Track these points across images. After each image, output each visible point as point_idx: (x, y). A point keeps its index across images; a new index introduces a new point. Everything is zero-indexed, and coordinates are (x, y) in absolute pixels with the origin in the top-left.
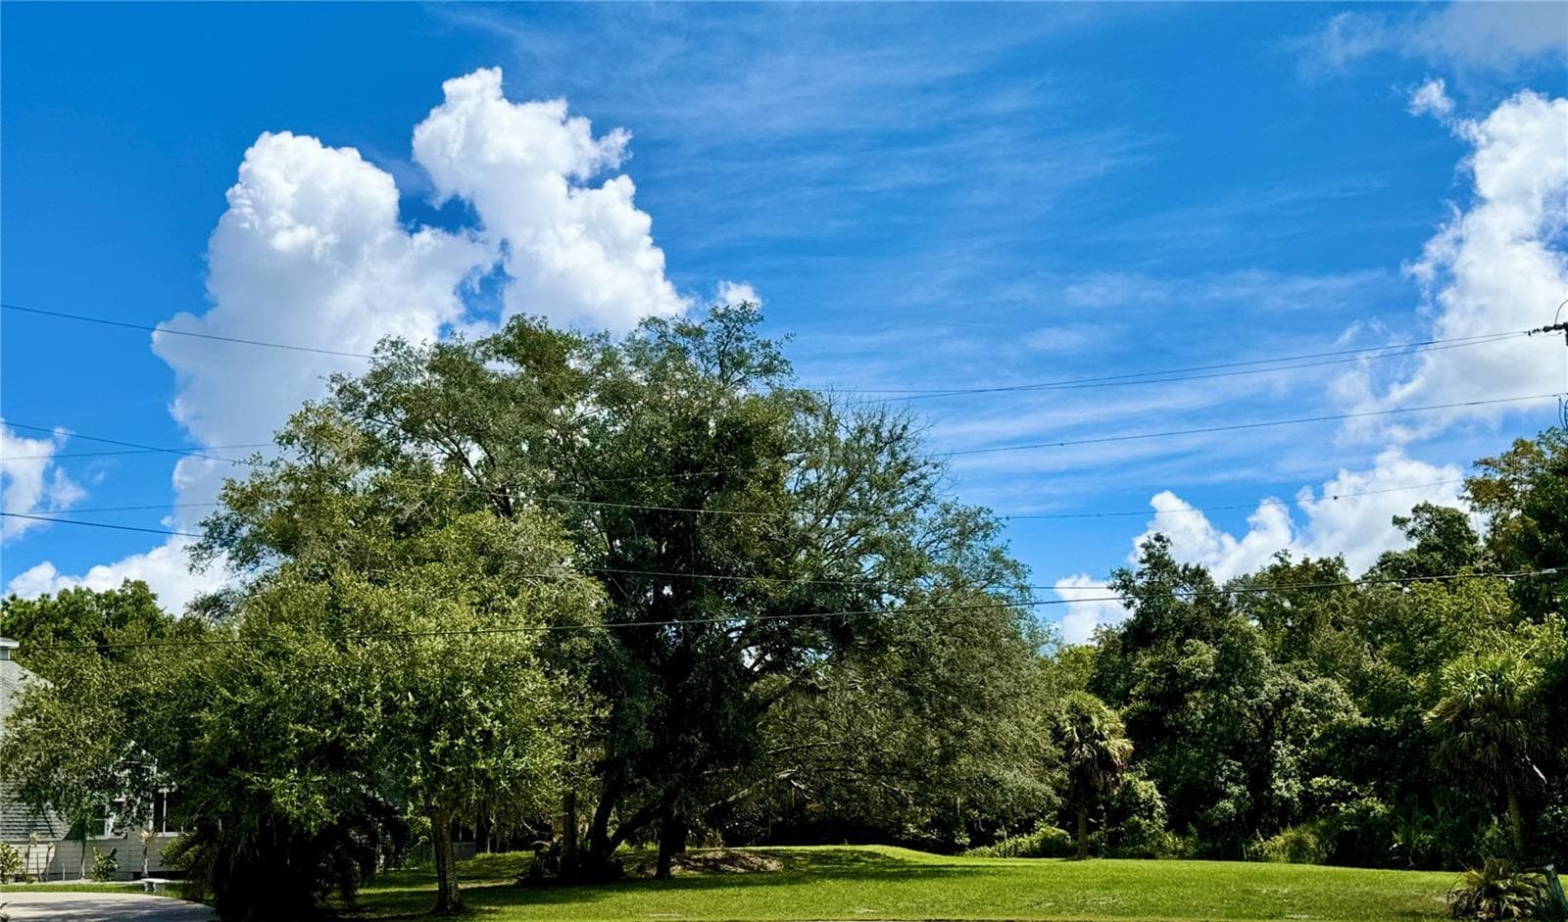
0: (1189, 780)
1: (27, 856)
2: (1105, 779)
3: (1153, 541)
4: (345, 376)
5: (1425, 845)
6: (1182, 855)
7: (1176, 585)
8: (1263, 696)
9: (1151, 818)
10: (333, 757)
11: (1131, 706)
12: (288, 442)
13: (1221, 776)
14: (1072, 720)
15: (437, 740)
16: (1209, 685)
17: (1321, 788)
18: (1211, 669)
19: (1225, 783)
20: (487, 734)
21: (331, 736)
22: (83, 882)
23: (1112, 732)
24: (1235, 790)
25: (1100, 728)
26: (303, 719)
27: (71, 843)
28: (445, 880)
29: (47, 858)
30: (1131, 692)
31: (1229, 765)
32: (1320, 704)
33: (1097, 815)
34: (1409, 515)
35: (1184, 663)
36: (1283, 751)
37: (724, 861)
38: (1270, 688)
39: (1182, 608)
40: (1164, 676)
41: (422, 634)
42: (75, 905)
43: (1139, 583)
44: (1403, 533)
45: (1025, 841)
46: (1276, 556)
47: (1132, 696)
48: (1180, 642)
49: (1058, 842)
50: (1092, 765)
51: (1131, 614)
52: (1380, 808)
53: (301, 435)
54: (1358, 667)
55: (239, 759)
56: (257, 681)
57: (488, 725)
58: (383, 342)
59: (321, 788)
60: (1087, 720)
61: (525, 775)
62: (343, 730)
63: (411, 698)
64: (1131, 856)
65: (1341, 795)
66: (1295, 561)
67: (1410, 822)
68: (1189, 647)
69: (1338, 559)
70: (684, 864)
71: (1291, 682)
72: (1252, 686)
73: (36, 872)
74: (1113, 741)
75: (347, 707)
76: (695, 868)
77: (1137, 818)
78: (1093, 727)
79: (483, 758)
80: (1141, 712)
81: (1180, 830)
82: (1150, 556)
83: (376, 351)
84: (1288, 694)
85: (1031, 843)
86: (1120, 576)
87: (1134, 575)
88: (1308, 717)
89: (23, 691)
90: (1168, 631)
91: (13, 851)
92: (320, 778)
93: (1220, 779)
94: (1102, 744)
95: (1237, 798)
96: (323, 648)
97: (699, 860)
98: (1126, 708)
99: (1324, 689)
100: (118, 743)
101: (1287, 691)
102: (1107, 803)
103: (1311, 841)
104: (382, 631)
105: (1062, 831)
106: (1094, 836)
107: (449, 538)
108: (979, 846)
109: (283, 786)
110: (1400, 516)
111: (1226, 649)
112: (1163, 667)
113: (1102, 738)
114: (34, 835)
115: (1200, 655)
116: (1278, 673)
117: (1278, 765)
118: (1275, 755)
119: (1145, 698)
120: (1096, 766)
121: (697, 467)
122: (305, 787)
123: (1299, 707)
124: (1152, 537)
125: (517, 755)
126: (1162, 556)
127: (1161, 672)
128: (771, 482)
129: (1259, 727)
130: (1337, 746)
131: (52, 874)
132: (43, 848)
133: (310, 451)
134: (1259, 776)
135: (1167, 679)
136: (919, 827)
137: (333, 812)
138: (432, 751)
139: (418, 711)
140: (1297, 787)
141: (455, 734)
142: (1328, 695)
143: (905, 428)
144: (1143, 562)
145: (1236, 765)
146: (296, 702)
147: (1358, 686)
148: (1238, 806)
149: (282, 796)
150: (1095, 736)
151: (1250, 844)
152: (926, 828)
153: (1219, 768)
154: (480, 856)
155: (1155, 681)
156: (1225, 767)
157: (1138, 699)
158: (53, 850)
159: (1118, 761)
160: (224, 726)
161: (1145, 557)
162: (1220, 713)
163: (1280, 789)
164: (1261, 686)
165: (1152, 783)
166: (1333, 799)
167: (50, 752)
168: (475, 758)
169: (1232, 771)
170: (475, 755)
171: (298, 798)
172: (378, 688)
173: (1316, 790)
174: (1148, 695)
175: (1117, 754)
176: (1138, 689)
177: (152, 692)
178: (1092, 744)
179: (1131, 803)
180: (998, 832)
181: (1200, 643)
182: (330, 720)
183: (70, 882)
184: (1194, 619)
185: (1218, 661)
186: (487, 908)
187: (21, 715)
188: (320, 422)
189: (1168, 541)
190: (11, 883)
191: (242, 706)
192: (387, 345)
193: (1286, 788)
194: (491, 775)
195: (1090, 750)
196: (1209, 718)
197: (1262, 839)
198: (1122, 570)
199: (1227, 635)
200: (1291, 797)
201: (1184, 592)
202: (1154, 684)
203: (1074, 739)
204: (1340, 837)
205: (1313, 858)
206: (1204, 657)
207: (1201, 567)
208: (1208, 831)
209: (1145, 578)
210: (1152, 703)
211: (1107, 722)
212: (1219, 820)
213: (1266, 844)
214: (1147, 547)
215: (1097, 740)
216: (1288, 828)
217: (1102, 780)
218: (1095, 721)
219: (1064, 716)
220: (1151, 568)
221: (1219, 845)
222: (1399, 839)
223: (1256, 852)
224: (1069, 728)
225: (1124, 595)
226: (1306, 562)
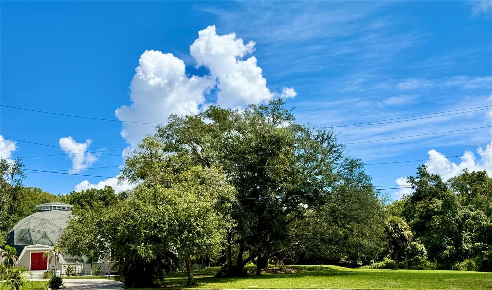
0: (434, 244)
1: (75, 268)
2: (403, 244)
3: (421, 167)
4: (160, 126)
6: (432, 268)
7: (429, 181)
8: (458, 216)
9: (422, 256)
10: (154, 239)
11: (414, 220)
12: (142, 147)
14: (392, 225)
15: (184, 234)
16: (440, 213)
17: (478, 246)
18: (440, 208)
19: (446, 245)
20: (199, 233)
21: (153, 233)
22: (91, 276)
23: (405, 229)
24: (449, 247)
25: (401, 228)
26: (145, 229)
27: (88, 264)
28: (190, 275)
29: (81, 269)
30: (414, 216)
31: (447, 239)
32: (477, 219)
33: (404, 255)
35: (431, 206)
36: (465, 234)
37: (278, 270)
38: (460, 214)
39: (431, 189)
41: (179, 203)
42: (86, 283)
43: (417, 180)
45: (380, 264)
46: (463, 170)
47: (414, 217)
48: (430, 199)
49: (391, 264)
50: (399, 240)
51: (414, 191)
53: (146, 145)
54: (489, 207)
55: (128, 240)
56: (133, 218)
57: (199, 229)
58: (171, 115)
59: (152, 249)
60: (397, 225)
61: (210, 244)
62: (157, 231)
63: (176, 222)
64: (416, 269)
65: (484, 248)
66: (470, 172)
68: (433, 201)
69: (484, 171)
70: (266, 271)
71: (467, 212)
72: (454, 214)
73: (78, 273)
74: (405, 232)
75: (158, 225)
76: (269, 272)
77: (417, 256)
78: (399, 228)
79: (198, 239)
80: (418, 222)
81: (430, 258)
82: (420, 172)
83: (169, 118)
84: (466, 216)
85: (382, 264)
86: (410, 178)
87: (415, 178)
88: (473, 223)
89: (69, 221)
90: (426, 196)
91: (71, 267)
92: (151, 246)
93: (444, 243)
94: (402, 233)
95: (450, 249)
96: (151, 208)
97: (271, 270)
98: (413, 221)
99: (478, 214)
100: (96, 236)
101: (466, 215)
102: (407, 252)
103: (474, 264)
104: (169, 202)
105: (392, 261)
106: (403, 262)
107: (188, 174)
108: (365, 265)
109: (140, 248)
111: (446, 201)
112: (425, 207)
113: (402, 231)
114: (77, 262)
115: (436, 204)
116: (463, 209)
117: (464, 239)
118: (462, 236)
121: (264, 150)
122: (147, 248)
123: (470, 220)
124: (421, 165)
125: (208, 239)
126: (424, 172)
127: (424, 209)
128: (287, 154)
129: (457, 227)
130: (482, 233)
131: (83, 273)
132: (80, 266)
133: (149, 149)
134: (458, 243)
135: (426, 212)
136: (345, 259)
137: (155, 256)
138: (182, 238)
139: (179, 226)
140: (470, 246)
141: (189, 233)
142: (479, 216)
143: (331, 135)
144: (418, 173)
145: (449, 239)
146: (144, 224)
147: (489, 213)
148: (450, 252)
149: (140, 251)
150: (400, 230)
151: (454, 264)
152: (348, 260)
153: (444, 240)
154: (206, 268)
155: (422, 212)
156: (446, 240)
157: (416, 218)
158: (83, 266)
159: (407, 238)
160: (124, 230)
161: (418, 172)
162: (444, 222)
163: (464, 246)
164: (457, 213)
165: (423, 245)
166: (482, 250)
167: (77, 238)
168: (195, 240)
169: (448, 241)
170: (196, 238)
171: (144, 251)
172: (167, 219)
173: (477, 247)
174: (420, 217)
175: (407, 236)
176: (416, 215)
177: (105, 221)
178: (399, 233)
179: (415, 251)
180: (371, 261)
181: (437, 200)
182: (153, 228)
183: (87, 276)
184: (435, 192)
185: (442, 205)
186: (202, 284)
187: (69, 228)
188: (151, 141)
189: (426, 166)
190: (71, 276)
191: (129, 225)
192: (172, 117)
193: (466, 246)
194: (200, 244)
195: (398, 235)
196: (440, 224)
197: (458, 263)
198: (411, 176)
199: (446, 197)
200: (469, 249)
201: (431, 184)
202: (422, 213)
203: (392, 232)
204: (482, 262)
205: (475, 269)
206: (438, 204)
207: (438, 175)
208: (440, 261)
209: (419, 179)
210: (421, 220)
211: (404, 226)
212: (444, 257)
213: (460, 265)
214: (419, 169)
215: (400, 232)
216: (467, 260)
217: (402, 245)
218: (400, 226)
219: (389, 224)
220: (421, 176)
221: (444, 265)
223: (456, 267)
224: (391, 228)
225: (412, 184)
226: (474, 172)
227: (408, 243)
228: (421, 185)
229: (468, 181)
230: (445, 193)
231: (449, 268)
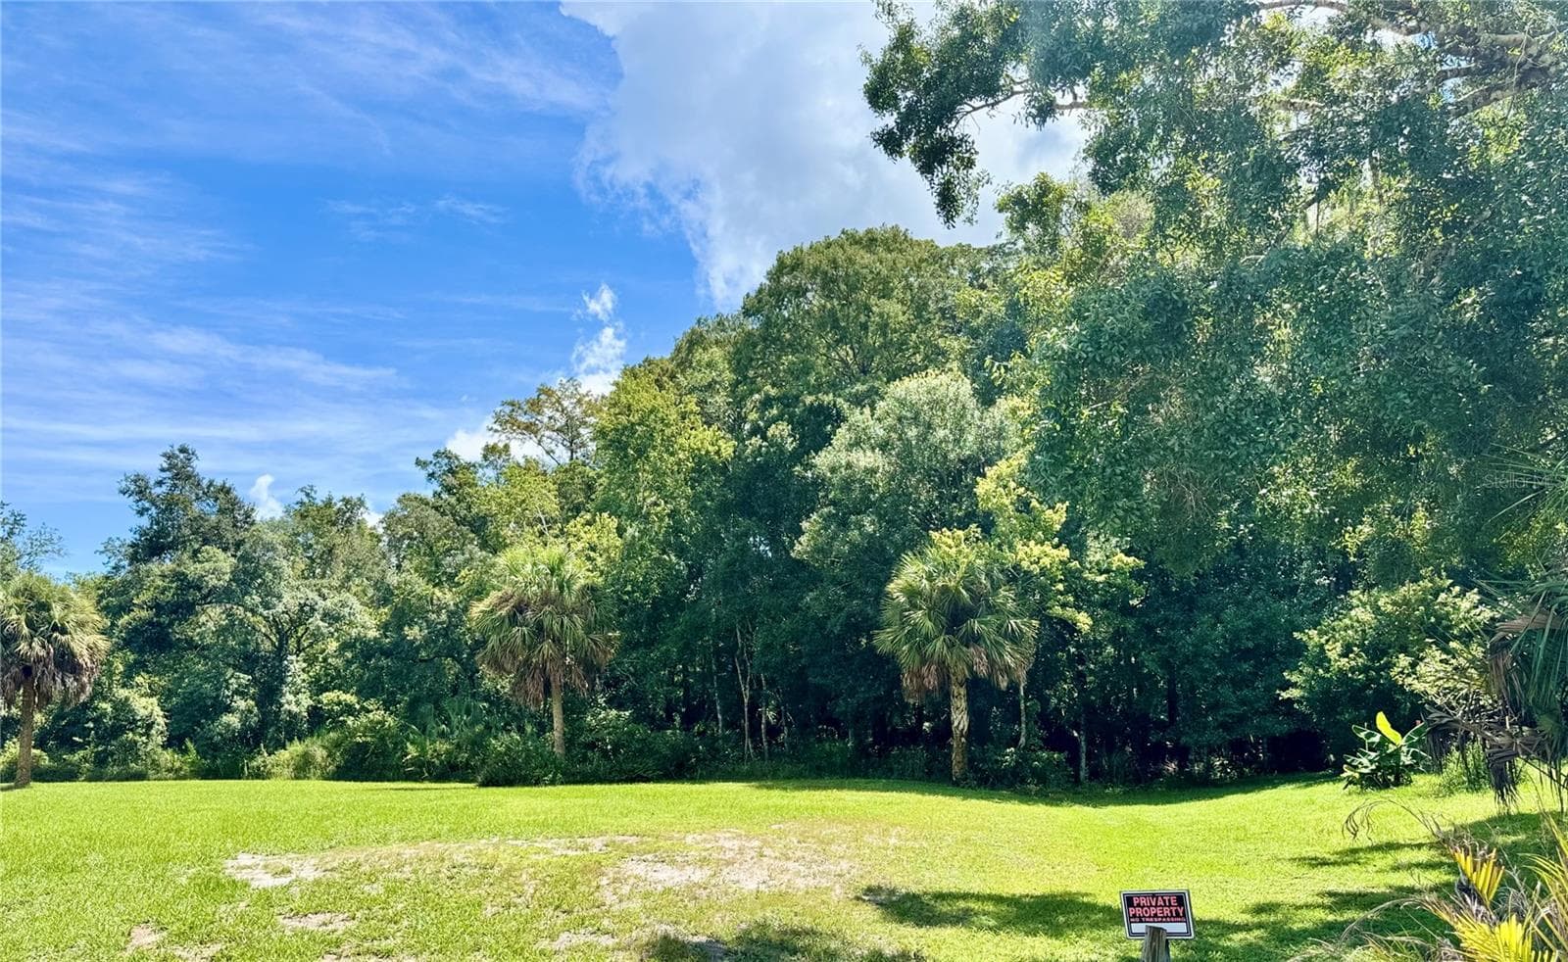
0: (191, 693)
2: (63, 683)
3: (177, 452)
5: (439, 755)
6: (178, 775)
7: (199, 499)
8: (280, 607)
9: (148, 736)
11: (132, 614)
13: (228, 689)
14: (19, 605)
16: (224, 595)
17: (330, 702)
18: (227, 577)
19: (231, 696)
23: (81, 625)
24: (241, 704)
25: (62, 619)
30: (136, 601)
31: (238, 678)
32: (337, 619)
33: (85, 732)
34: (430, 458)
35: (197, 570)
36: (295, 665)
38: (288, 601)
39: (201, 515)
40: (174, 585)
43: (158, 490)
44: (424, 474)
46: (302, 490)
47: (135, 604)
48: (196, 552)
50: (46, 665)
51: (144, 521)
52: (390, 721)
54: (382, 578)
60: (45, 607)
64: (118, 778)
65: (348, 709)
66: (320, 497)
67: (424, 732)
68: (205, 554)
69: (360, 499)
71: (310, 597)
72: (269, 594)
74: (78, 635)
77: (131, 735)
78: (52, 618)
80: (144, 621)
81: (174, 742)
82: (172, 465)
84: (307, 608)
86: (135, 481)
87: (152, 482)
88: (325, 631)
90: (184, 542)
93: (226, 691)
94: (63, 638)
95: (243, 713)
98: (126, 617)
99: (343, 604)
101: (306, 605)
102: (97, 721)
103: (319, 753)
105: (37, 752)
106: (76, 757)
110: (422, 459)
111: (245, 558)
112: (174, 576)
113: (64, 631)
115: (216, 562)
116: (298, 588)
117: (290, 680)
118: (287, 668)
119: (150, 607)
120: (51, 667)
123: (316, 621)
124: (177, 447)
126: (185, 467)
127: (172, 582)
129: (273, 644)
130: (355, 656)
134: (268, 693)
135: (177, 588)
140: (306, 701)
142: (347, 610)
144: (163, 470)
145: (245, 678)
147: (384, 595)
148: (244, 721)
150: (55, 628)
151: (252, 759)
153: (226, 681)
155: (165, 588)
156: (233, 680)
157: (141, 607)
159: (84, 659)
161: (165, 465)
162: (231, 624)
163: (289, 703)
164: (279, 597)
165: (154, 700)
166: (342, 712)
169: (240, 685)
173: (327, 705)
174: (157, 607)
175: (85, 652)
176: (142, 597)
178: (49, 637)
179: (127, 720)
181: (217, 551)
184: (213, 527)
185: (234, 571)
189: (193, 453)
193: (295, 702)
195: (43, 647)
196: (221, 631)
197: (266, 754)
198: (139, 475)
199: (247, 546)
200: (300, 711)
201: (208, 509)
202: (163, 593)
203: (20, 631)
204: (350, 750)
205: (319, 772)
206: (219, 564)
207: (227, 485)
208: (209, 748)
209: (164, 489)
210: (157, 615)
211: (75, 612)
212: (221, 735)
213: (270, 760)
214: (169, 456)
215: (56, 633)
216: (296, 741)
217: (59, 686)
218: (57, 612)
219: (12, 600)
220: (172, 479)
221: (218, 762)
222: (412, 751)
223: (258, 768)
224: (15, 616)
225: (138, 501)
226: (330, 499)
227: (85, 679)
228: (169, 509)
229: (314, 519)
230: (243, 534)
231: (233, 772)
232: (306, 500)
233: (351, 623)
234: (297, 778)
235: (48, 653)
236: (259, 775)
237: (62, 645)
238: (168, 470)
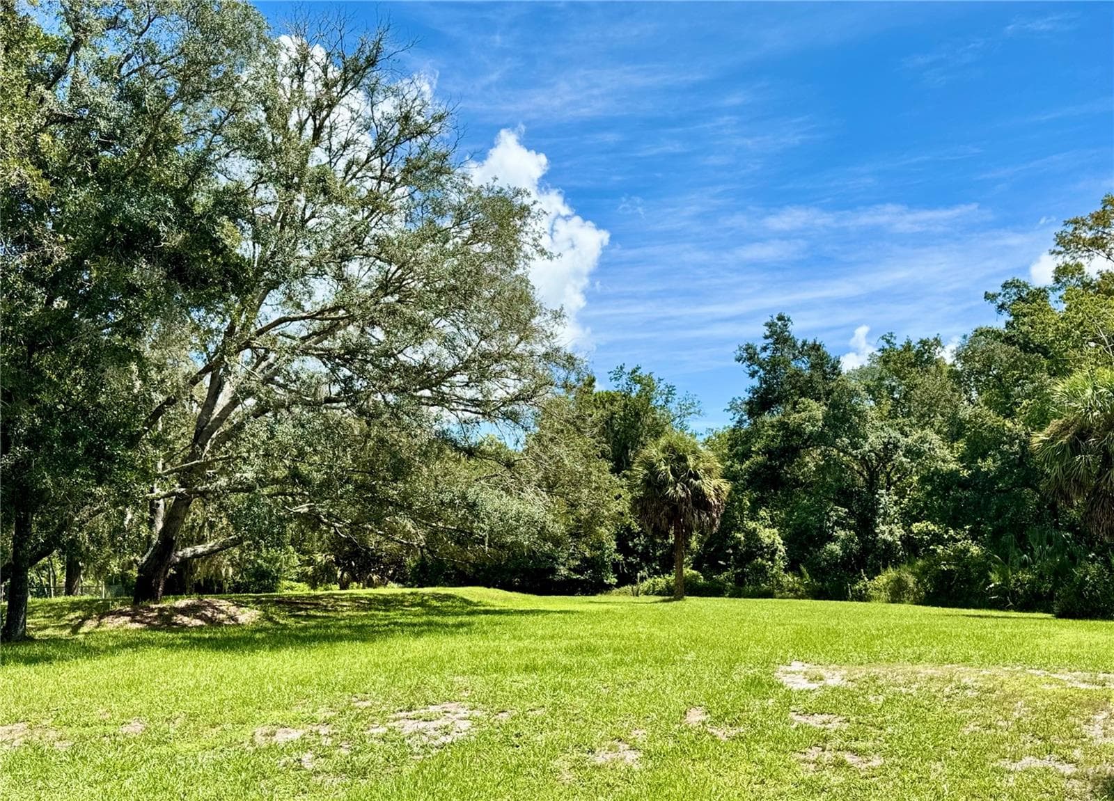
0: (800, 525)
2: (700, 518)
3: (776, 321)
5: (1022, 585)
6: (797, 595)
7: (795, 358)
8: (867, 447)
9: (773, 560)
11: (751, 460)
13: (829, 520)
14: (666, 459)
16: (819, 439)
17: (920, 532)
18: (820, 424)
19: (832, 528)
23: (708, 471)
24: (842, 534)
25: (695, 467)
30: (753, 449)
31: (836, 512)
32: (919, 454)
33: (726, 557)
34: (999, 290)
35: (795, 418)
36: (886, 499)
38: (874, 440)
39: (798, 374)
40: (781, 434)
43: (764, 355)
44: (994, 306)
45: (661, 581)
46: (883, 338)
47: (753, 452)
48: (796, 403)
49: (690, 582)
50: (686, 505)
51: (755, 382)
52: (975, 550)
54: (955, 414)
60: (683, 459)
64: (752, 596)
65: (937, 539)
66: (899, 343)
67: (1006, 561)
68: (801, 405)
69: (936, 339)
71: (893, 435)
72: (857, 436)
74: (707, 480)
77: (760, 560)
78: (688, 467)
80: (761, 465)
81: (792, 567)
82: (773, 333)
84: (890, 446)
85: (668, 582)
86: (747, 350)
87: (759, 349)
88: (908, 466)
90: (786, 396)
93: (828, 525)
94: (697, 483)
95: (843, 541)
98: (747, 462)
99: (923, 440)
101: (889, 443)
102: (735, 547)
103: (911, 581)
105: (695, 572)
106: (723, 577)
108: (624, 585)
110: (991, 292)
111: (834, 406)
112: (783, 425)
113: (697, 477)
115: (810, 411)
116: (882, 429)
117: (882, 511)
118: (878, 503)
119: (764, 453)
120: (690, 505)
123: (900, 457)
124: (775, 316)
126: (783, 333)
127: (779, 431)
129: (865, 479)
130: (934, 489)
134: (865, 522)
135: (783, 436)
140: (899, 531)
142: (927, 445)
144: (766, 337)
145: (843, 511)
147: (956, 430)
148: (845, 547)
150: (690, 475)
151: (855, 583)
152: (576, 570)
153: (827, 514)
155: (774, 437)
156: (832, 513)
157: (757, 454)
159: (713, 500)
161: (768, 333)
162: (828, 464)
163: (883, 532)
164: (865, 438)
165: (775, 530)
166: (931, 542)
169: (839, 517)
173: (916, 535)
174: (769, 452)
175: (712, 493)
176: (758, 446)
178: (687, 483)
179: (756, 547)
180: (641, 574)
181: (811, 402)
184: (807, 382)
185: (826, 418)
189: (789, 320)
193: (889, 532)
195: (684, 489)
196: (820, 469)
197: (866, 579)
198: (748, 345)
199: (836, 394)
200: (894, 541)
201: (803, 365)
202: (773, 442)
203: (668, 479)
204: (936, 578)
205: (912, 597)
206: (813, 413)
207: (818, 343)
208: (817, 572)
209: (769, 353)
210: (770, 459)
211: (703, 462)
212: (827, 561)
213: (870, 584)
214: (770, 325)
215: (692, 480)
216: (890, 569)
217: (697, 520)
218: (691, 461)
219: (661, 455)
220: (774, 344)
221: (827, 584)
222: (995, 579)
223: (860, 591)
224: (663, 468)
225: (749, 366)
226: (909, 343)
227: (715, 515)
228: (774, 369)
229: (895, 364)
230: (833, 384)
231: (840, 595)
232: (887, 347)
233: (933, 458)
234: (893, 602)
235: (687, 494)
236: (862, 597)
237: (696, 488)
238: (770, 337)
